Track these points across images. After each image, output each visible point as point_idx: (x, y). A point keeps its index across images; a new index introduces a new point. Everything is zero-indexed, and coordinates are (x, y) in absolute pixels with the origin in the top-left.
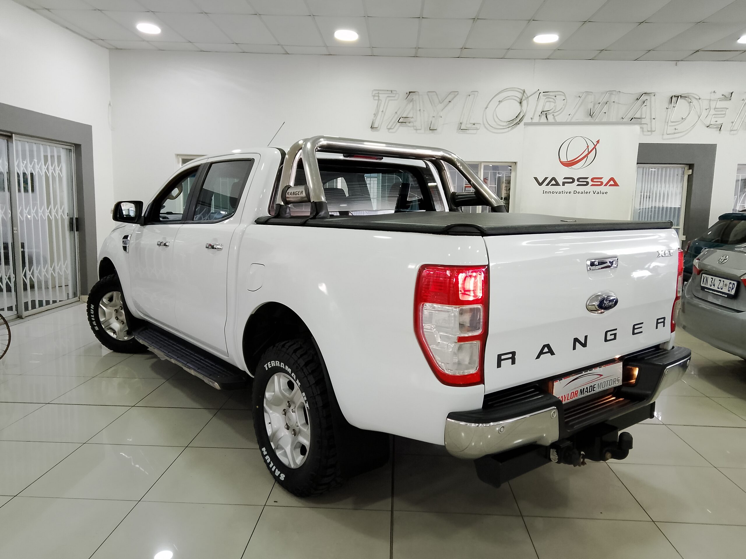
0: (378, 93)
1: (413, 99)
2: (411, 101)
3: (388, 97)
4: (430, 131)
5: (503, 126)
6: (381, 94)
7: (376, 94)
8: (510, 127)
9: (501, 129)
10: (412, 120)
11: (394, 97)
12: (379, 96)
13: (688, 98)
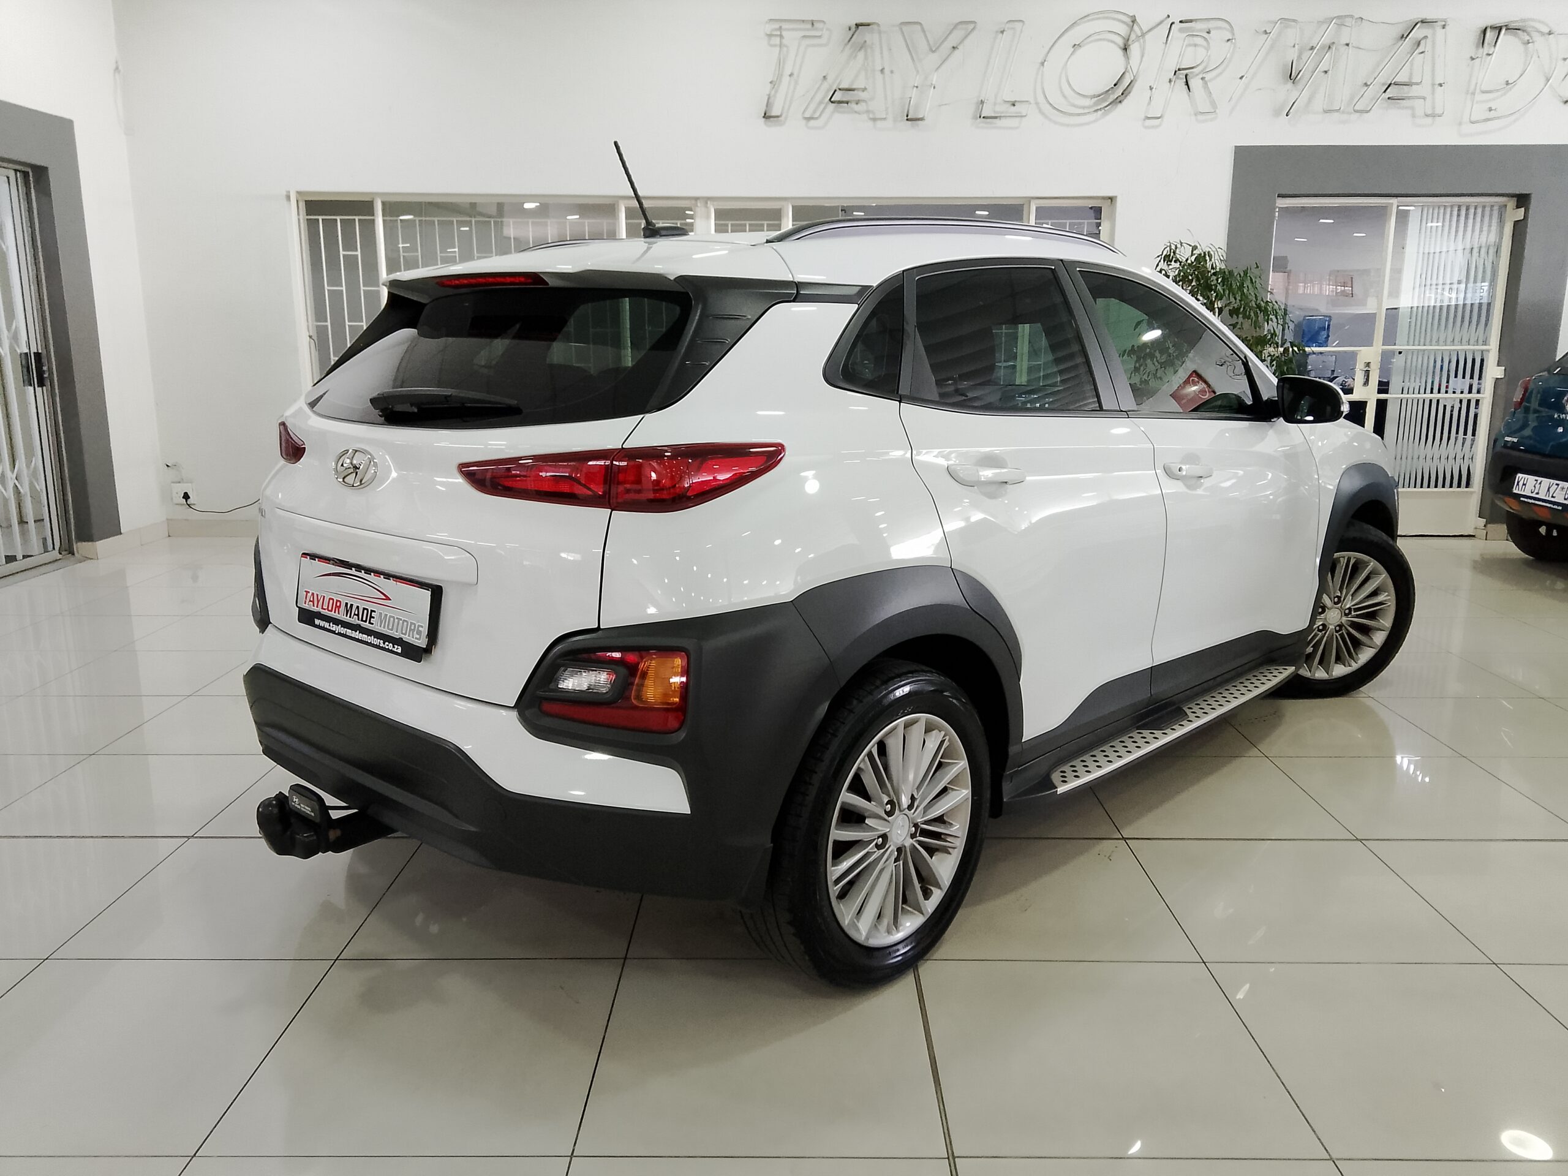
0: (781, 27)
1: (865, 41)
2: (860, 50)
3: (804, 37)
4: (908, 122)
5: (1084, 108)
6: (788, 30)
7: (777, 31)
8: (1100, 109)
9: (1079, 115)
10: (862, 95)
11: (820, 37)
12: (781, 36)
13: (1524, 31)
